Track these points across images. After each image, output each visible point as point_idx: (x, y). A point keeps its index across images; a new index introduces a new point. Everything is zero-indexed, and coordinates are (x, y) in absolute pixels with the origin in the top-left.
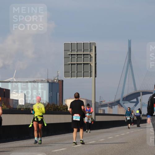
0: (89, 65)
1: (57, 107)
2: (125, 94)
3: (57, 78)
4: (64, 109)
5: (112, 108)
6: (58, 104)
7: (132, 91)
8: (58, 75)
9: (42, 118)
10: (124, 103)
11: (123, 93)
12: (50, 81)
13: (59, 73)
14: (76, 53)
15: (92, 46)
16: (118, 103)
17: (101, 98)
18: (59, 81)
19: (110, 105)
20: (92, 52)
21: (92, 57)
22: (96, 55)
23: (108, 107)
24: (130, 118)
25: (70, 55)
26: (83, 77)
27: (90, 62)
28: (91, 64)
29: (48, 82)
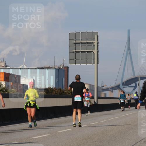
0: (92, 52)
1: (63, 91)
2: (125, 80)
3: (63, 65)
4: (69, 93)
5: (113, 92)
6: (64, 89)
7: (131, 76)
8: (64, 62)
9: (35, 103)
10: (123, 88)
11: (122, 78)
12: (56, 68)
13: (64, 60)
14: (80, 42)
15: (94, 36)
16: (118, 87)
17: (103, 82)
18: (65, 67)
19: (111, 90)
20: (95, 41)
21: (95, 46)
22: (98, 43)
23: (109, 91)
24: (124, 101)
25: (75, 44)
26: (87, 63)
27: (93, 50)
28: (94, 52)
29: (55, 68)
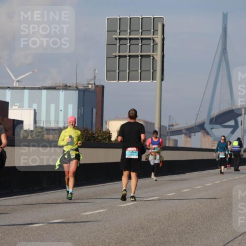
0: (152, 57)
1: (93, 134)
2: (215, 112)
3: (93, 83)
4: (105, 139)
5: (190, 137)
6: (94, 130)
8: (95, 77)
10: (212, 129)
11: (210, 109)
12: (80, 87)
13: (96, 72)
14: (128, 36)
15: (156, 24)
16: (201, 127)
17: (171, 118)
18: (97, 86)
19: (188, 132)
20: (157, 35)
21: (157, 44)
22: (163, 39)
23: (183, 135)
24: (225, 155)
25: (118, 41)
26: (141, 80)
27: (153, 52)
28: (155, 56)
29: (77, 89)
